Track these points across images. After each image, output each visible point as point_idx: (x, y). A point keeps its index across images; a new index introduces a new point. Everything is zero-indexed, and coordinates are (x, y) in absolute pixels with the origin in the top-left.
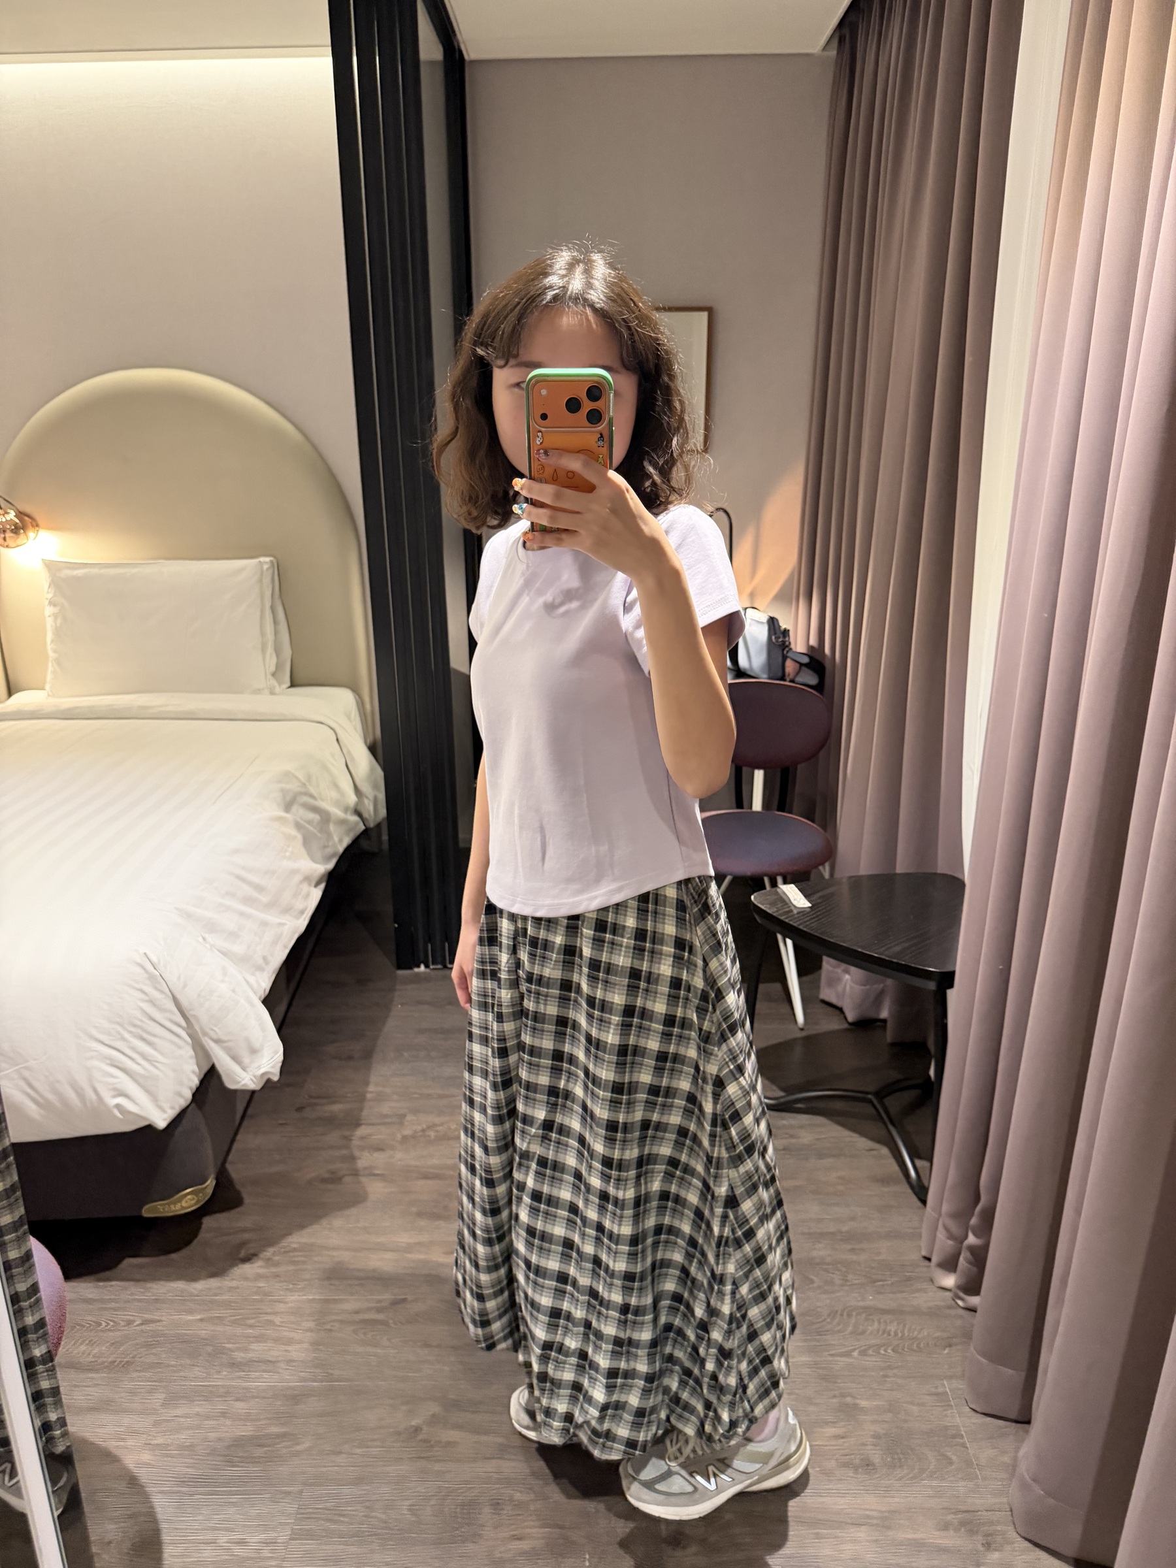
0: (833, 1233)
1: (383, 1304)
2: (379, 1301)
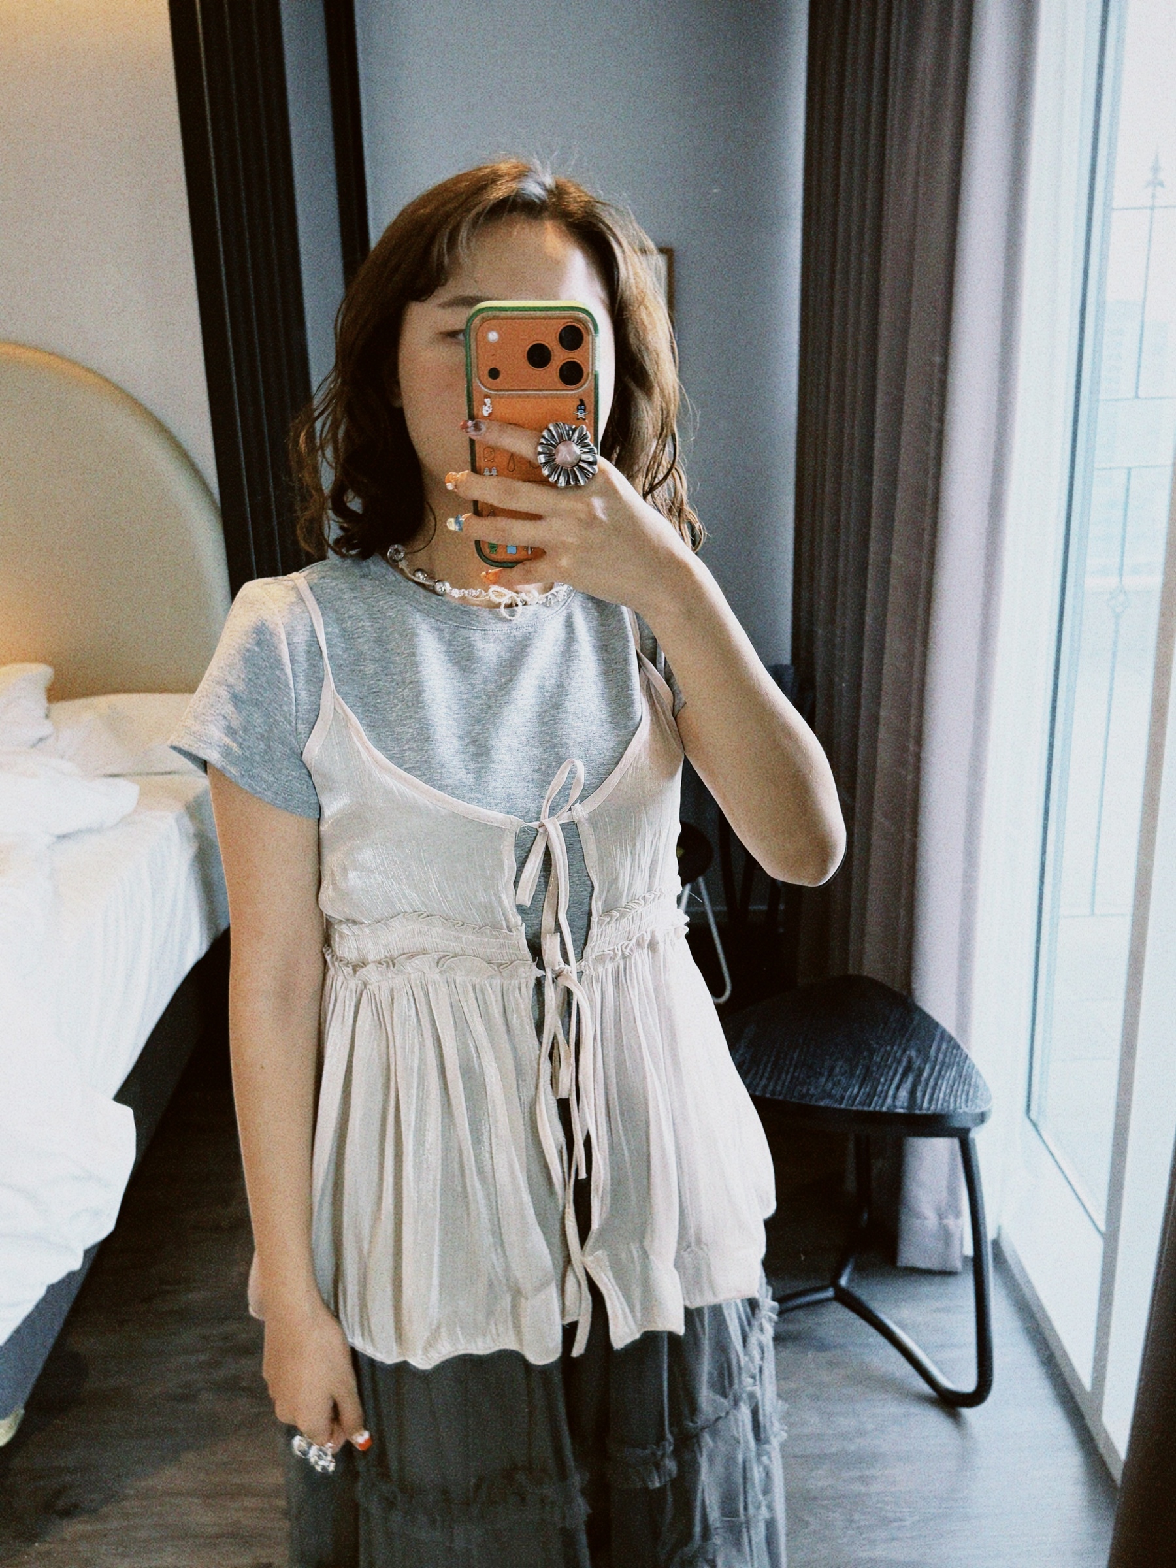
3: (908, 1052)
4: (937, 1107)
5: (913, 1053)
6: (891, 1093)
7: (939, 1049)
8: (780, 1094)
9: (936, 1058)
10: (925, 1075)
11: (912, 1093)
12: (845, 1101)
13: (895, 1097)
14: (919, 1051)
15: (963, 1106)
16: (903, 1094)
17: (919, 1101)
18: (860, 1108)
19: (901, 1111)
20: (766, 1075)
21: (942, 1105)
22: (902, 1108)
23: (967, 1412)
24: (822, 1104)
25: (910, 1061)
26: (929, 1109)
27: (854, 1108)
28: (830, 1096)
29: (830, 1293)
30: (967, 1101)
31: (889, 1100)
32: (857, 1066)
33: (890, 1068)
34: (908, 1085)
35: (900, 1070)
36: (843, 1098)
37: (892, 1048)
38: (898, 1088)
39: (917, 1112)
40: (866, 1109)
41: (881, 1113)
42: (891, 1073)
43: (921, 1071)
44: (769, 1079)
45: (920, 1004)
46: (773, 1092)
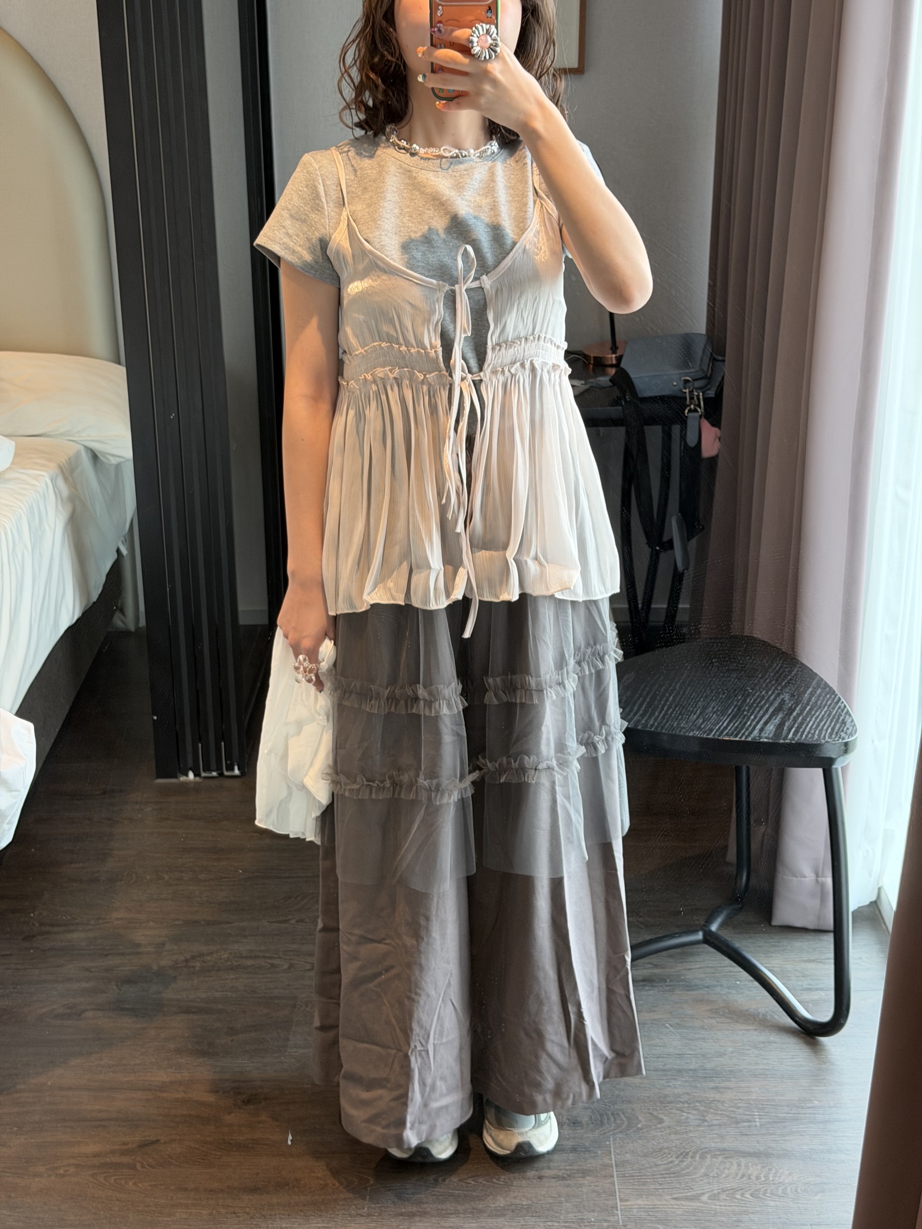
0: (694, 1070)
1: (130, 1146)
2: (124, 1144)
3: (782, 697)
4: (803, 738)
5: (787, 697)
6: (759, 727)
7: (812, 694)
8: (652, 726)
9: (810, 699)
10: (795, 714)
11: (781, 726)
12: (713, 733)
13: (761, 730)
14: (793, 696)
15: (827, 737)
16: (771, 728)
17: (785, 732)
18: (727, 738)
19: (766, 740)
20: (641, 712)
21: (807, 736)
22: (766, 738)
23: (824, 1040)
24: (691, 734)
25: (783, 700)
26: (793, 739)
27: (721, 738)
28: (699, 728)
29: (700, 936)
30: (831, 734)
31: (756, 732)
32: (729, 706)
33: (762, 707)
34: (777, 720)
35: (771, 710)
36: (711, 730)
37: (767, 693)
38: (766, 723)
39: (782, 741)
40: (732, 738)
41: (746, 743)
42: (761, 712)
43: (791, 710)
44: (643, 716)
45: (799, 658)
46: (646, 725)
